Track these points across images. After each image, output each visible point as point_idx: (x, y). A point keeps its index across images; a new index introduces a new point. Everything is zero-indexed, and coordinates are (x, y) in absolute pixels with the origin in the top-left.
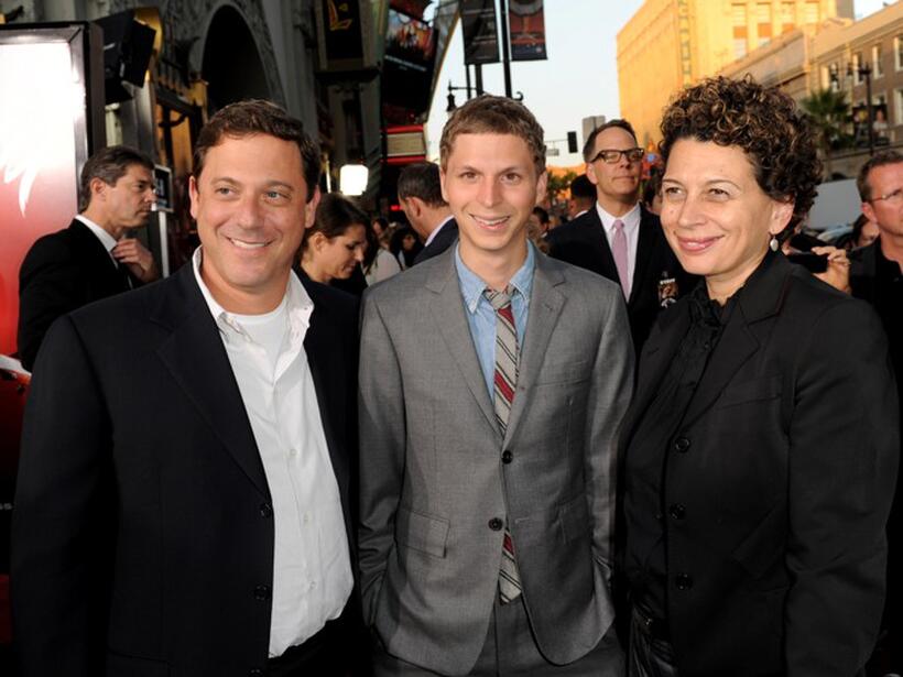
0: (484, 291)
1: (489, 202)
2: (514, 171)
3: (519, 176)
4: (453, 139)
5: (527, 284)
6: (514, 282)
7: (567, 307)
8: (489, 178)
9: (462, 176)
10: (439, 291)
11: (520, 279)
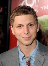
0: (23, 57)
1: (26, 33)
2: (32, 24)
3: (33, 25)
4: (14, 18)
5: (34, 55)
6: (31, 55)
7: (45, 62)
8: (25, 26)
9: (18, 27)
10: (14, 56)
11: (32, 54)
